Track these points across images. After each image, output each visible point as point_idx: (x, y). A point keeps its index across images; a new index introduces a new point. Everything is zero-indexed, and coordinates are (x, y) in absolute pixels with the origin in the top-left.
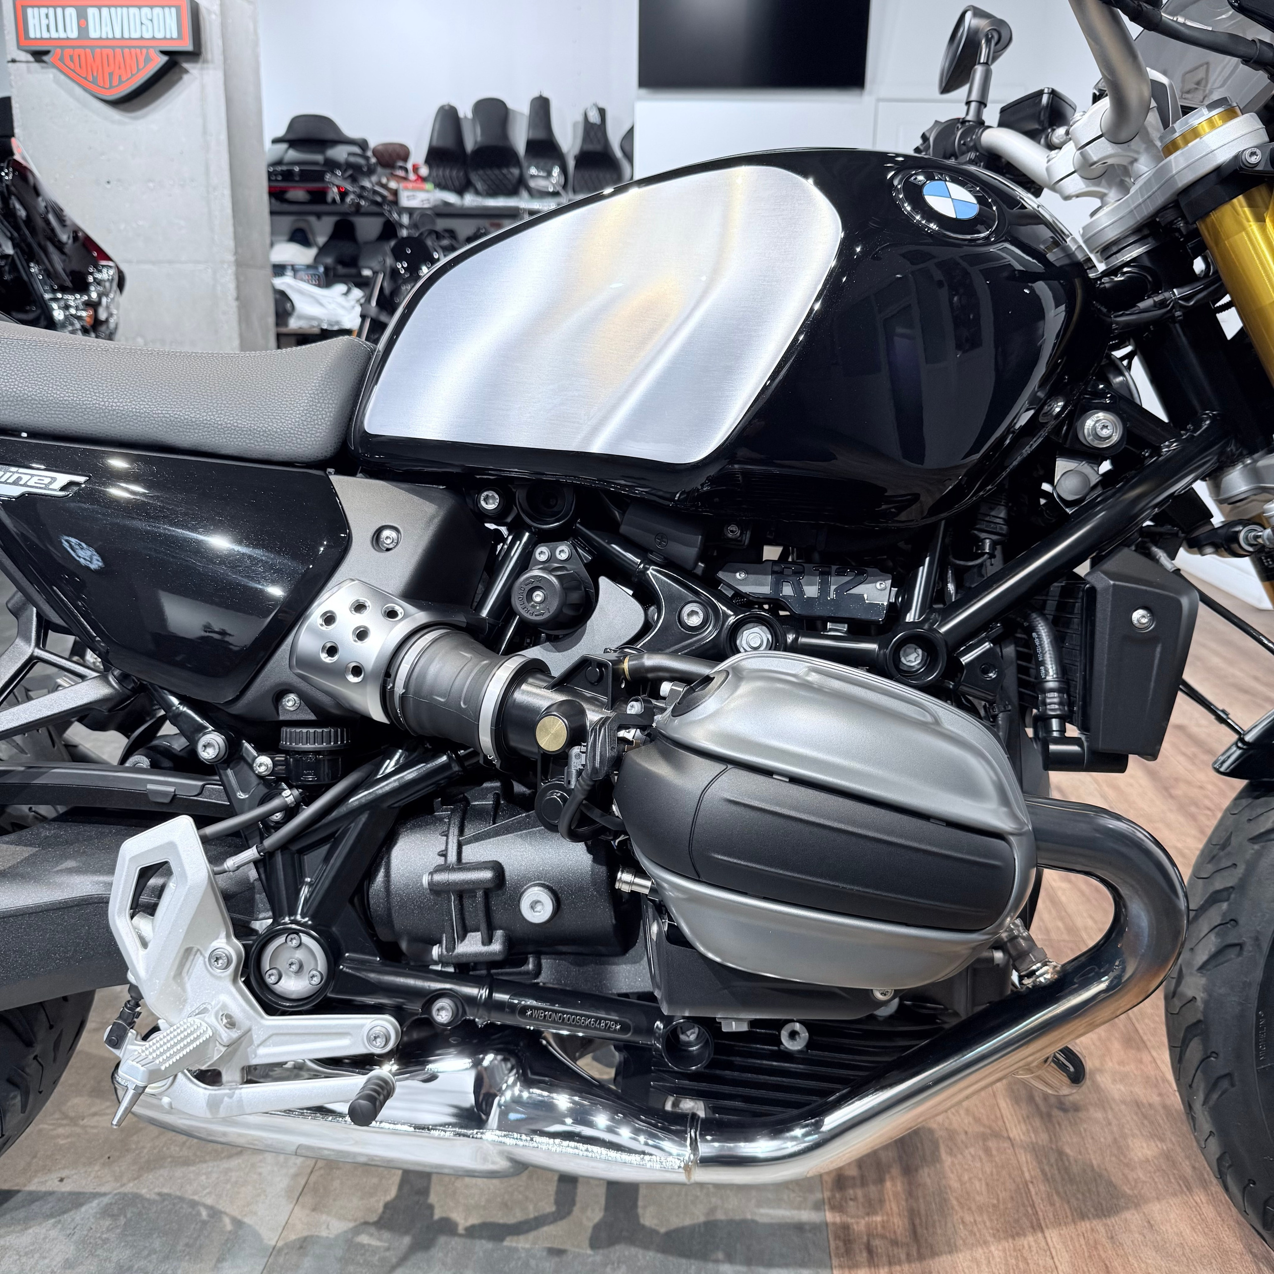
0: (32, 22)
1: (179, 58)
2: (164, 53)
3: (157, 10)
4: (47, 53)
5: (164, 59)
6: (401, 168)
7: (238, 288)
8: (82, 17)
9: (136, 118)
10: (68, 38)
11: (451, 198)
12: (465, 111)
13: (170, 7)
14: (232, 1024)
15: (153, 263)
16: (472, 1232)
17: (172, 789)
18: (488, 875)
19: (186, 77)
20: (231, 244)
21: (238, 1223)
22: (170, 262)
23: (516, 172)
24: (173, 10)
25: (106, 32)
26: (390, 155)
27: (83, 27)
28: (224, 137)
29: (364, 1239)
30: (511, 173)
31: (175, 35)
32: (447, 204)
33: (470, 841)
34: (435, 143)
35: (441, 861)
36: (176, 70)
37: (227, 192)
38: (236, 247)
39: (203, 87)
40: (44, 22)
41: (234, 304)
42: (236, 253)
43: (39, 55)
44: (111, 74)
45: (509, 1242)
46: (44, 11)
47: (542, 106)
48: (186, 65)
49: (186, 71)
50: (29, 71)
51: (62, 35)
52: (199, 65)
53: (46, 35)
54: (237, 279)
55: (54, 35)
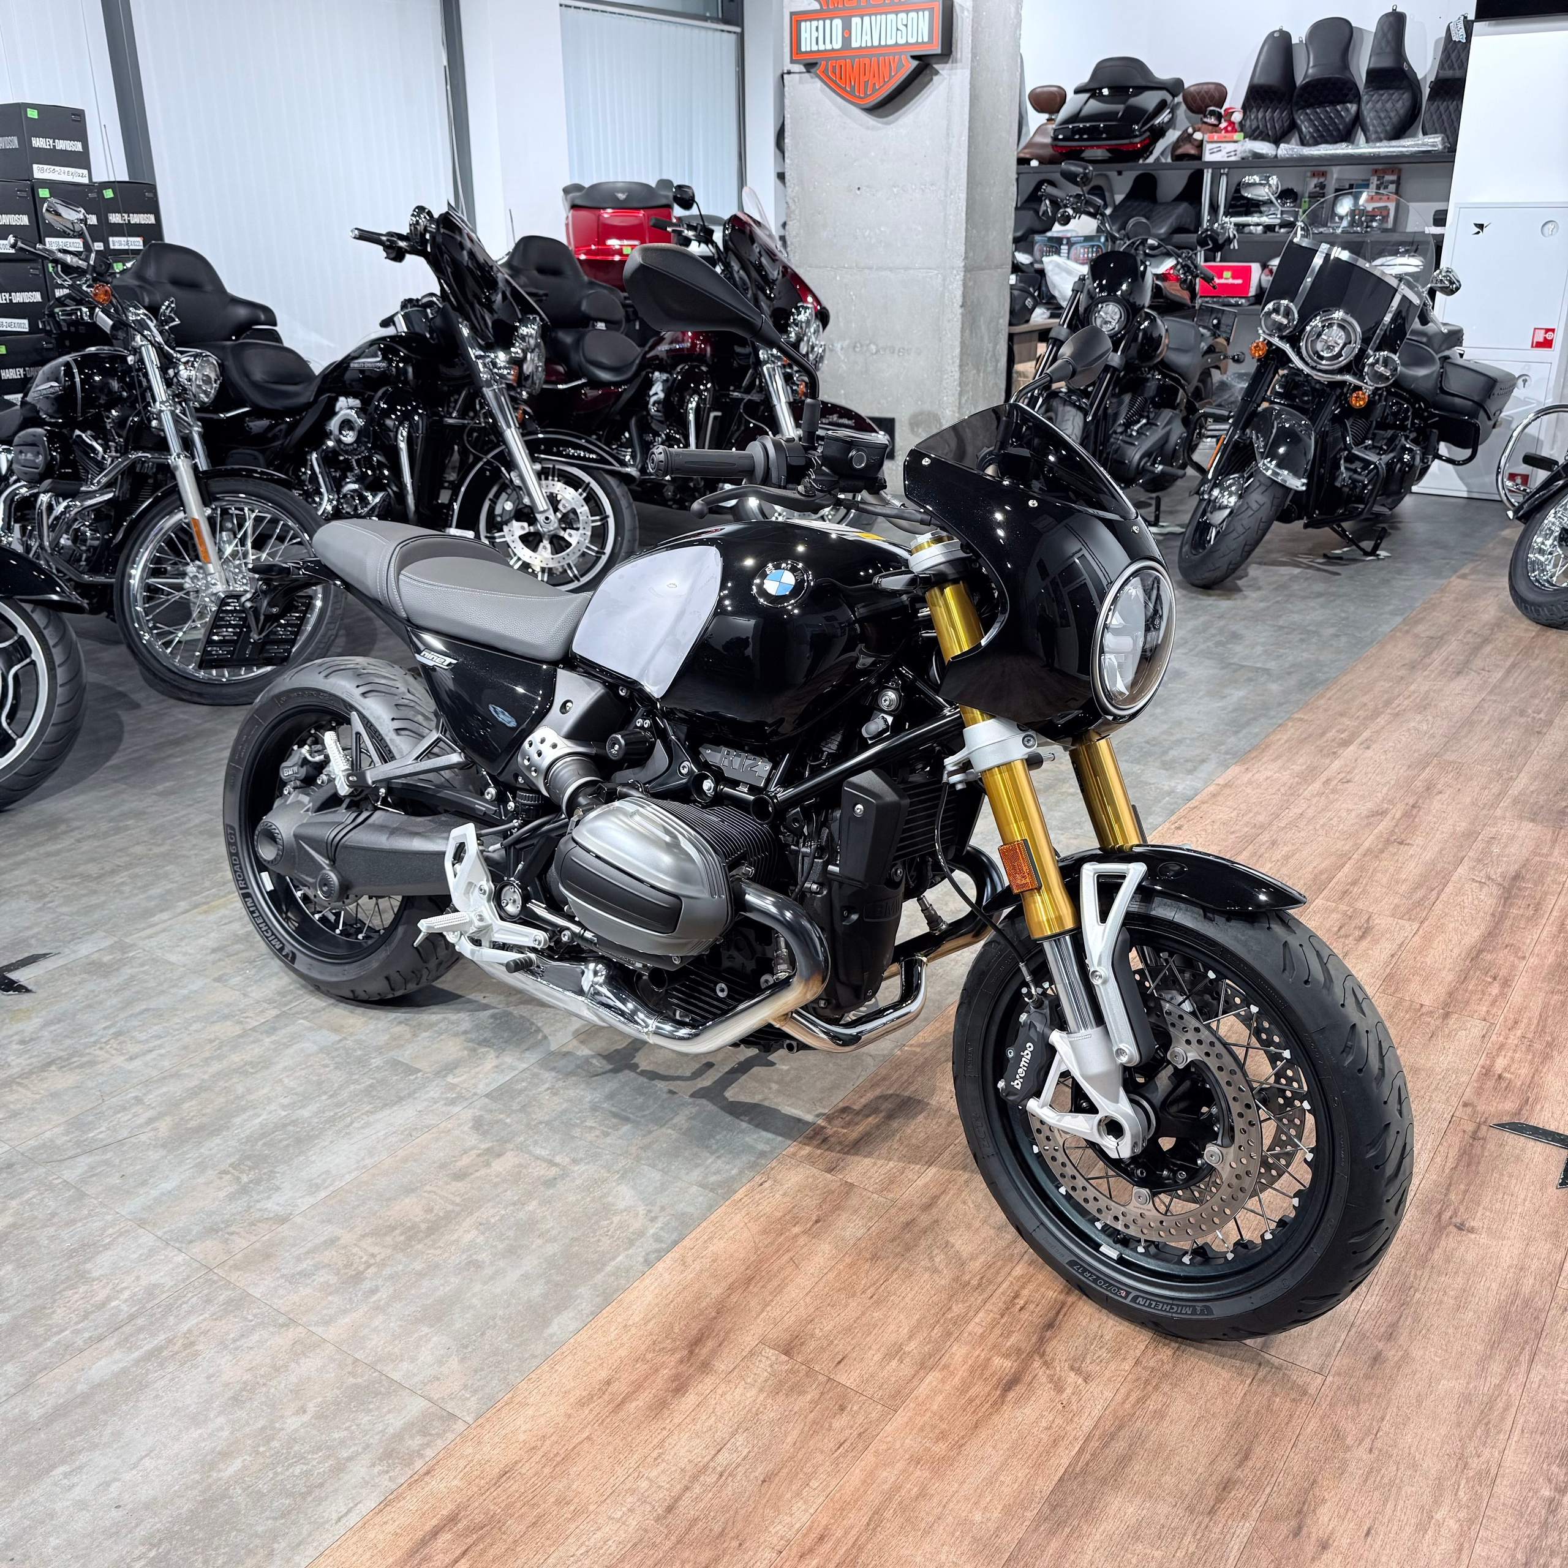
0: (804, 35)
1: (932, 61)
2: (914, 57)
3: (913, 15)
4: (815, 64)
5: (915, 63)
6: (1212, 113)
7: (964, 296)
8: (847, 28)
9: (887, 123)
10: (833, 50)
11: (1264, 148)
12: (1299, 35)
13: (923, 10)
14: (481, 919)
15: (891, 269)
16: (643, 1073)
19: (935, 78)
20: (962, 249)
21: (545, 1037)
22: (906, 269)
23: (1353, 108)
24: (927, 13)
25: (866, 41)
26: (1203, 98)
27: (847, 39)
28: (965, 139)
29: (594, 1061)
30: (1347, 110)
31: (926, 39)
32: (1257, 156)
34: (1256, 81)
36: (928, 71)
37: (963, 196)
38: (966, 252)
39: (950, 88)
40: (814, 34)
41: (960, 311)
42: (966, 258)
43: (810, 66)
44: (866, 83)
45: (656, 1082)
46: (815, 23)
47: (1395, 23)
48: (936, 66)
49: (937, 73)
50: (801, 82)
51: (829, 47)
52: (948, 66)
53: (815, 48)
54: (965, 285)
55: (822, 47)
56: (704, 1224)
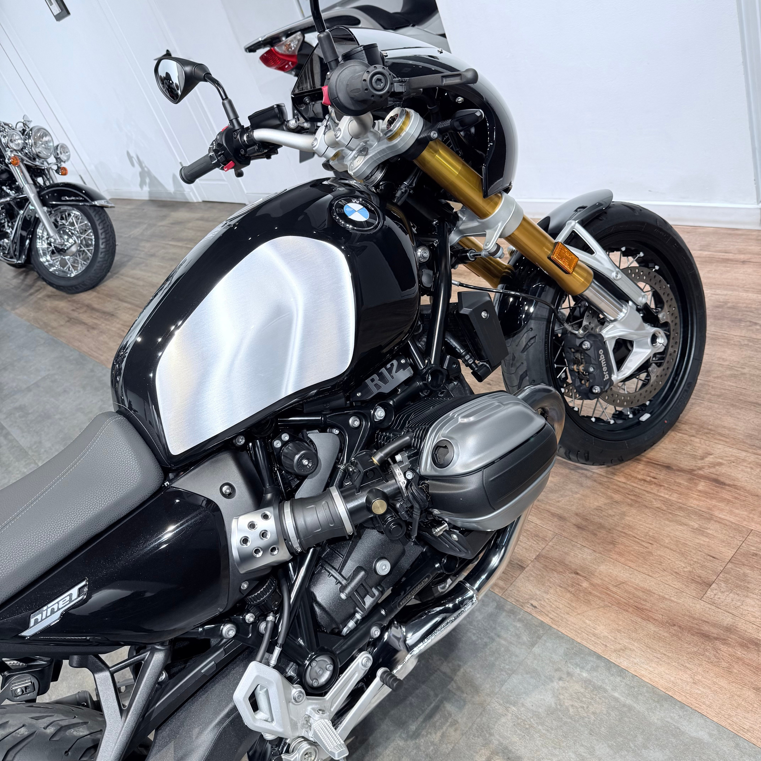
14: (323, 711)
17: (213, 663)
18: (362, 573)
33: (342, 570)
35: (339, 586)
56: (579, 640)
